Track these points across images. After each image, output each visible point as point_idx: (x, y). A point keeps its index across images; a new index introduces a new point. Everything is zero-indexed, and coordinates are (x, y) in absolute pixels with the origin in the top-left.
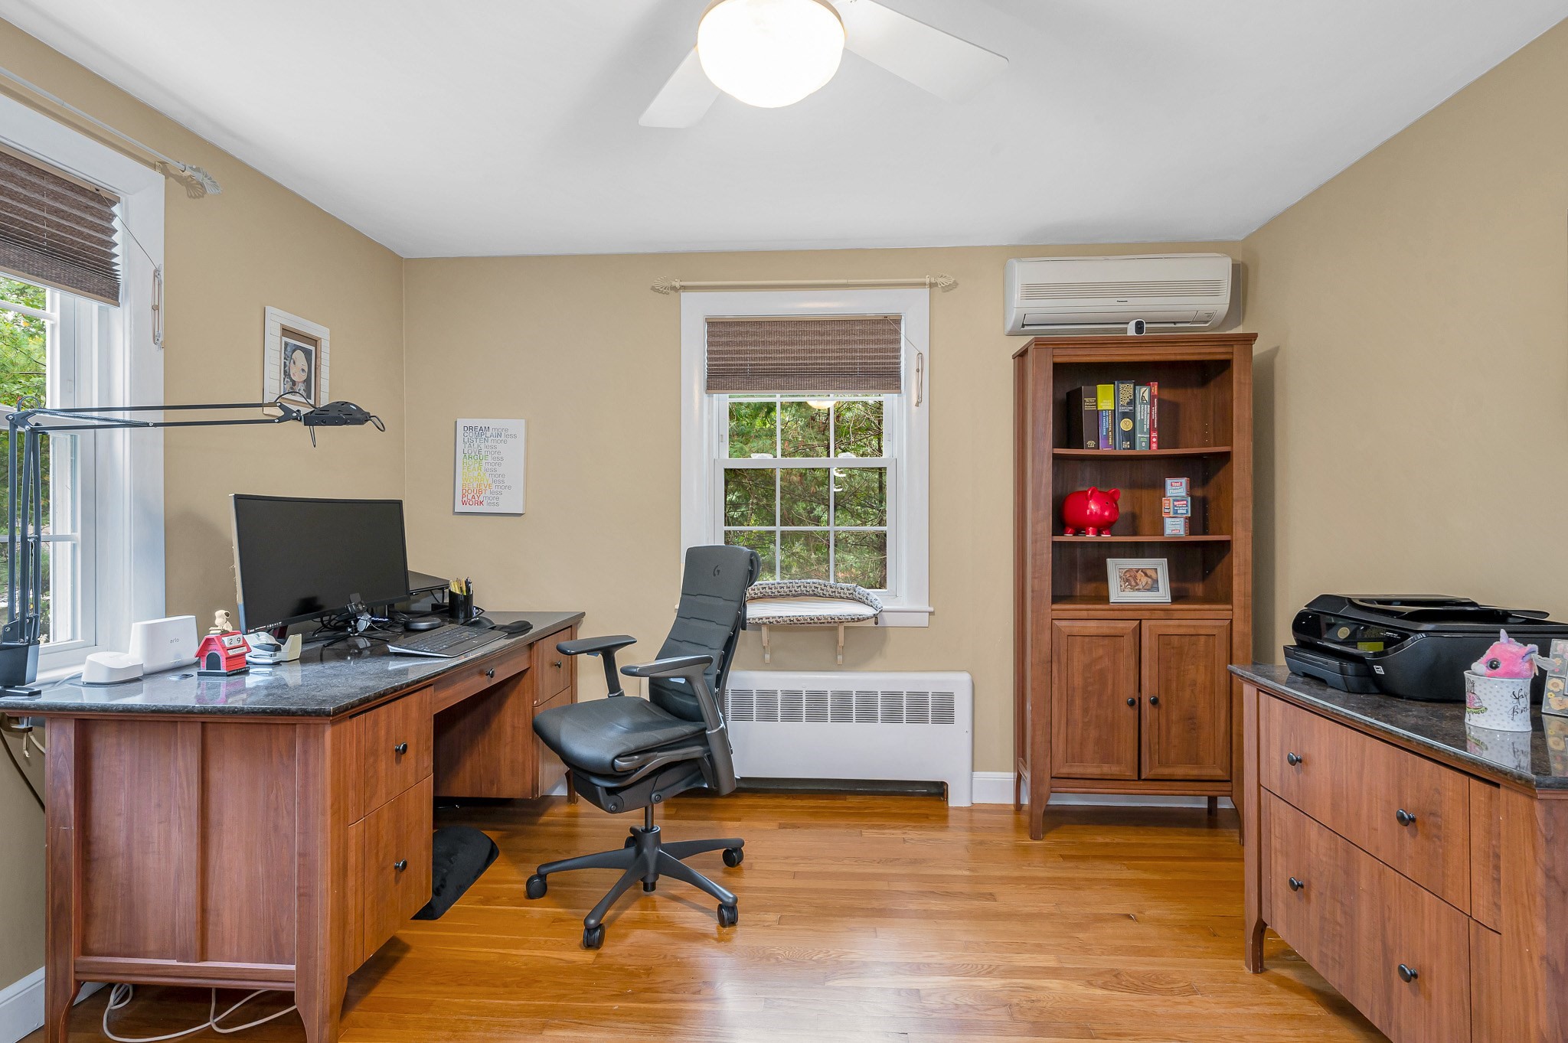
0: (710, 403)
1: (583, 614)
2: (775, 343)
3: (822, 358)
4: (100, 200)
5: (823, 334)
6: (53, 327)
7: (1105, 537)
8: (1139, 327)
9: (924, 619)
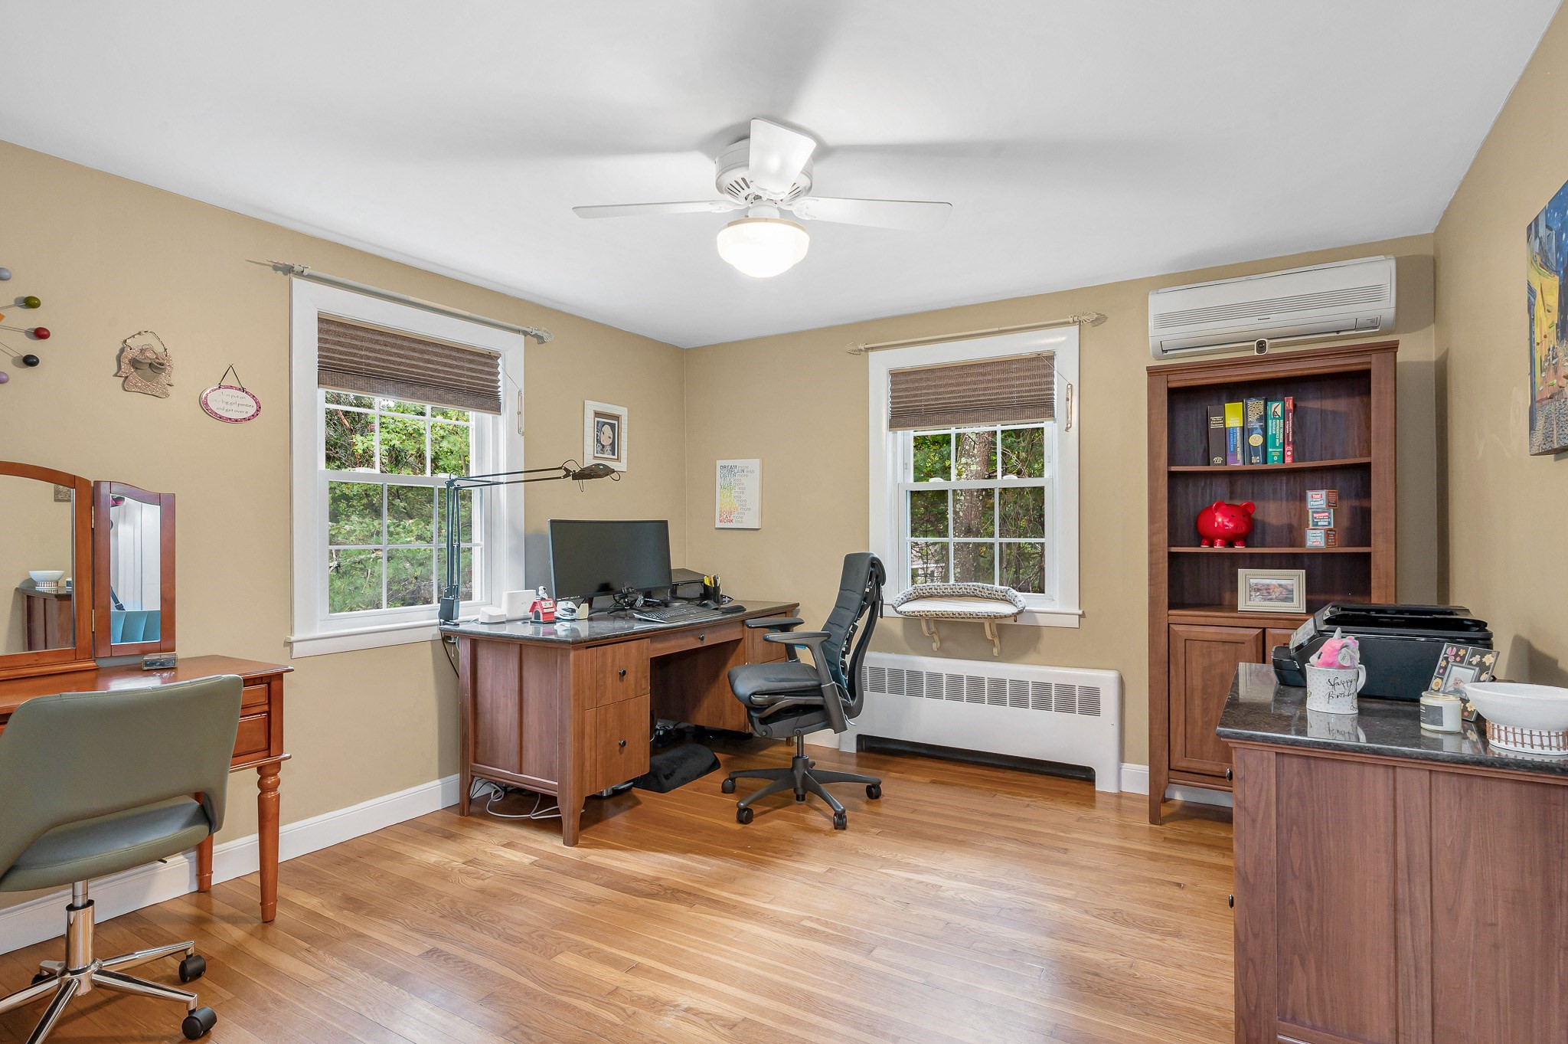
0: (895, 439)
1: (798, 605)
2: (945, 386)
3: (984, 395)
4: (489, 359)
5: (985, 375)
6: (472, 429)
7: (1239, 548)
8: (1261, 346)
9: (1074, 622)
